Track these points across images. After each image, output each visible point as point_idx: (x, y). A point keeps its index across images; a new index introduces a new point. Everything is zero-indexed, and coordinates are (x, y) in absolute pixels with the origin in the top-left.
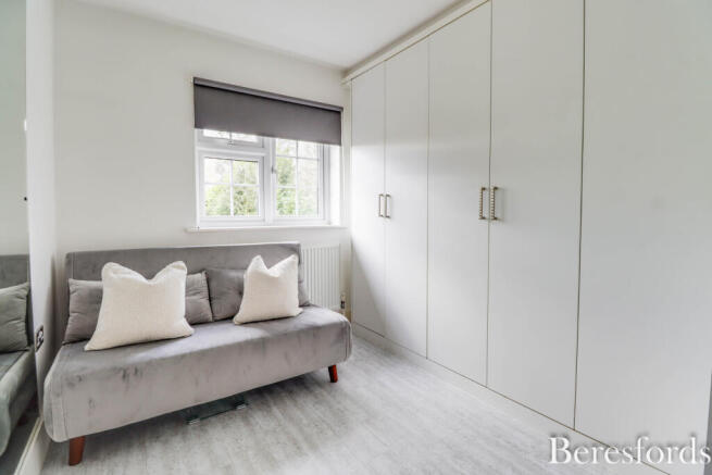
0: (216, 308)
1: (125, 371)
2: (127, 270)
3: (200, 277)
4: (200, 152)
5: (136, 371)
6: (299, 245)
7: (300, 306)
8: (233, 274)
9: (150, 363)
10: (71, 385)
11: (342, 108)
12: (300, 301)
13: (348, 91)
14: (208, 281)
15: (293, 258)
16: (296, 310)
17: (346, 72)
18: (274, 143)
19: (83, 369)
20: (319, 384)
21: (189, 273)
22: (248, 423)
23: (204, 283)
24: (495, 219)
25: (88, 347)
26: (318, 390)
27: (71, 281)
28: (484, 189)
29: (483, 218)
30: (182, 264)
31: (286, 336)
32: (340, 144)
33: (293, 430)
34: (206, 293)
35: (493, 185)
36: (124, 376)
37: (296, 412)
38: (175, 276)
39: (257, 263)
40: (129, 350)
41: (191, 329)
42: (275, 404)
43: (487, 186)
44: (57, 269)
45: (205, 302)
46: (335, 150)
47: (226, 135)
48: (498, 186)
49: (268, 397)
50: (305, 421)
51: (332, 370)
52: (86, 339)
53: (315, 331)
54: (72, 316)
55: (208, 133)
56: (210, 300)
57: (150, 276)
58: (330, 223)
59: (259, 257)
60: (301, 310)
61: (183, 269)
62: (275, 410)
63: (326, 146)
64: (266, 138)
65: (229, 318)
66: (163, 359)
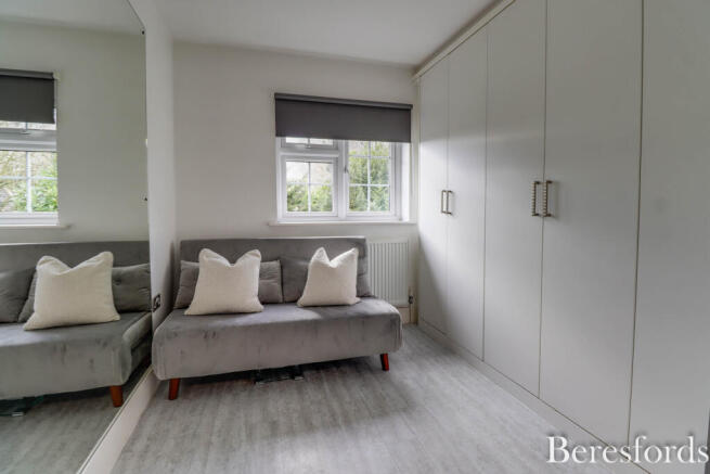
0: (286, 291)
1: (206, 333)
2: (216, 255)
3: (275, 264)
4: (283, 157)
5: (214, 334)
6: (364, 240)
7: (358, 296)
8: (302, 263)
9: (225, 329)
10: (169, 338)
11: (411, 106)
12: (358, 291)
13: (416, 88)
14: (282, 267)
15: (353, 252)
16: (353, 299)
17: (416, 69)
18: (347, 146)
19: (178, 327)
20: (371, 369)
21: (263, 261)
22: (300, 392)
23: (278, 269)
24: (549, 215)
25: (187, 312)
26: (368, 375)
27: (182, 262)
28: (538, 183)
29: (537, 215)
30: (257, 252)
31: (336, 321)
32: (410, 141)
33: (335, 405)
34: (279, 278)
35: (547, 178)
36: (206, 337)
37: (343, 391)
38: (252, 262)
39: (320, 255)
40: (212, 318)
41: (262, 307)
42: (327, 380)
43: (540, 180)
44: (175, 252)
45: (278, 286)
46: (406, 147)
47: (304, 141)
48: (552, 179)
49: (323, 373)
50: (347, 399)
51: (384, 358)
52: (186, 307)
53: (366, 319)
54: (181, 288)
55: (289, 140)
56: (282, 284)
57: (233, 261)
58: (401, 219)
59: (322, 249)
60: (358, 299)
61: (257, 256)
62: (326, 386)
63: (398, 144)
64: (340, 141)
65: (294, 302)
66: (234, 327)
